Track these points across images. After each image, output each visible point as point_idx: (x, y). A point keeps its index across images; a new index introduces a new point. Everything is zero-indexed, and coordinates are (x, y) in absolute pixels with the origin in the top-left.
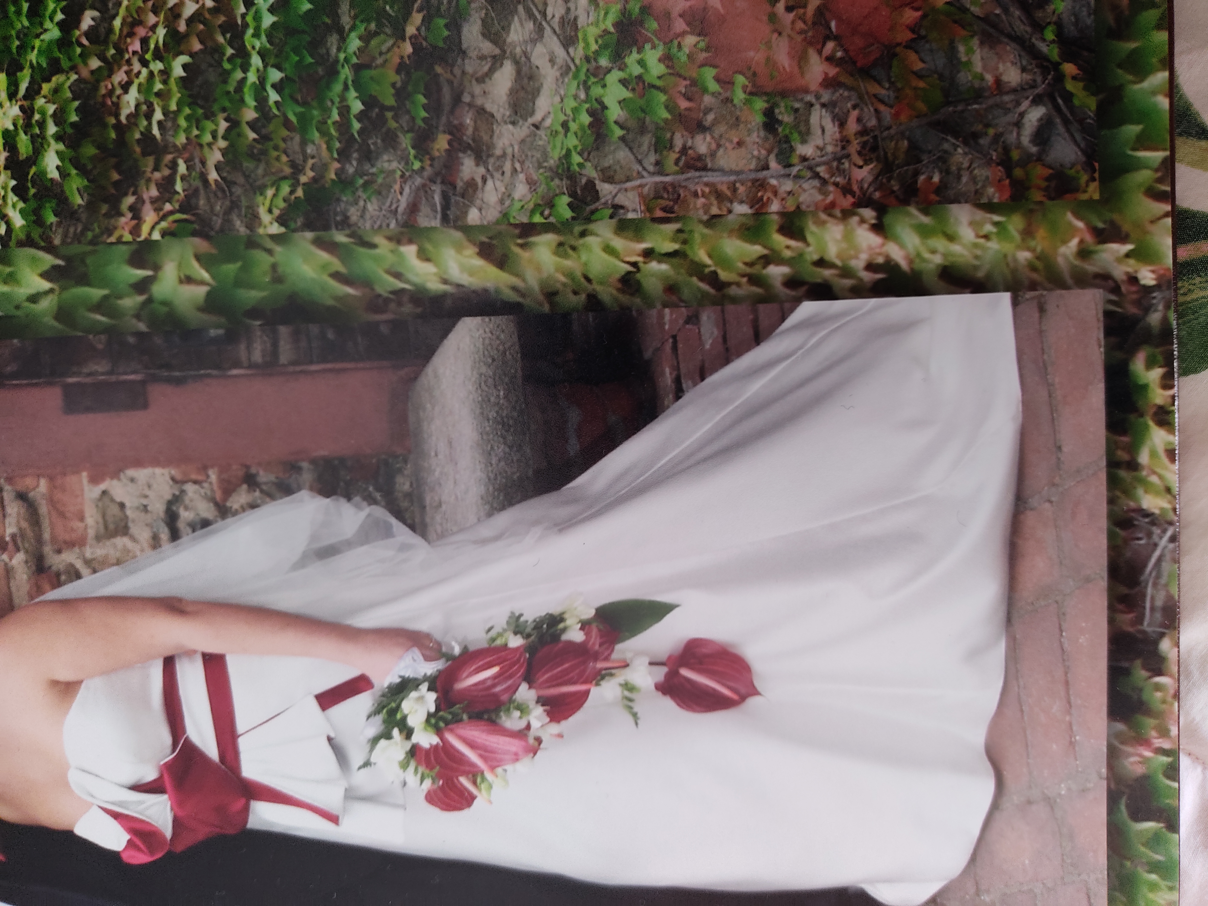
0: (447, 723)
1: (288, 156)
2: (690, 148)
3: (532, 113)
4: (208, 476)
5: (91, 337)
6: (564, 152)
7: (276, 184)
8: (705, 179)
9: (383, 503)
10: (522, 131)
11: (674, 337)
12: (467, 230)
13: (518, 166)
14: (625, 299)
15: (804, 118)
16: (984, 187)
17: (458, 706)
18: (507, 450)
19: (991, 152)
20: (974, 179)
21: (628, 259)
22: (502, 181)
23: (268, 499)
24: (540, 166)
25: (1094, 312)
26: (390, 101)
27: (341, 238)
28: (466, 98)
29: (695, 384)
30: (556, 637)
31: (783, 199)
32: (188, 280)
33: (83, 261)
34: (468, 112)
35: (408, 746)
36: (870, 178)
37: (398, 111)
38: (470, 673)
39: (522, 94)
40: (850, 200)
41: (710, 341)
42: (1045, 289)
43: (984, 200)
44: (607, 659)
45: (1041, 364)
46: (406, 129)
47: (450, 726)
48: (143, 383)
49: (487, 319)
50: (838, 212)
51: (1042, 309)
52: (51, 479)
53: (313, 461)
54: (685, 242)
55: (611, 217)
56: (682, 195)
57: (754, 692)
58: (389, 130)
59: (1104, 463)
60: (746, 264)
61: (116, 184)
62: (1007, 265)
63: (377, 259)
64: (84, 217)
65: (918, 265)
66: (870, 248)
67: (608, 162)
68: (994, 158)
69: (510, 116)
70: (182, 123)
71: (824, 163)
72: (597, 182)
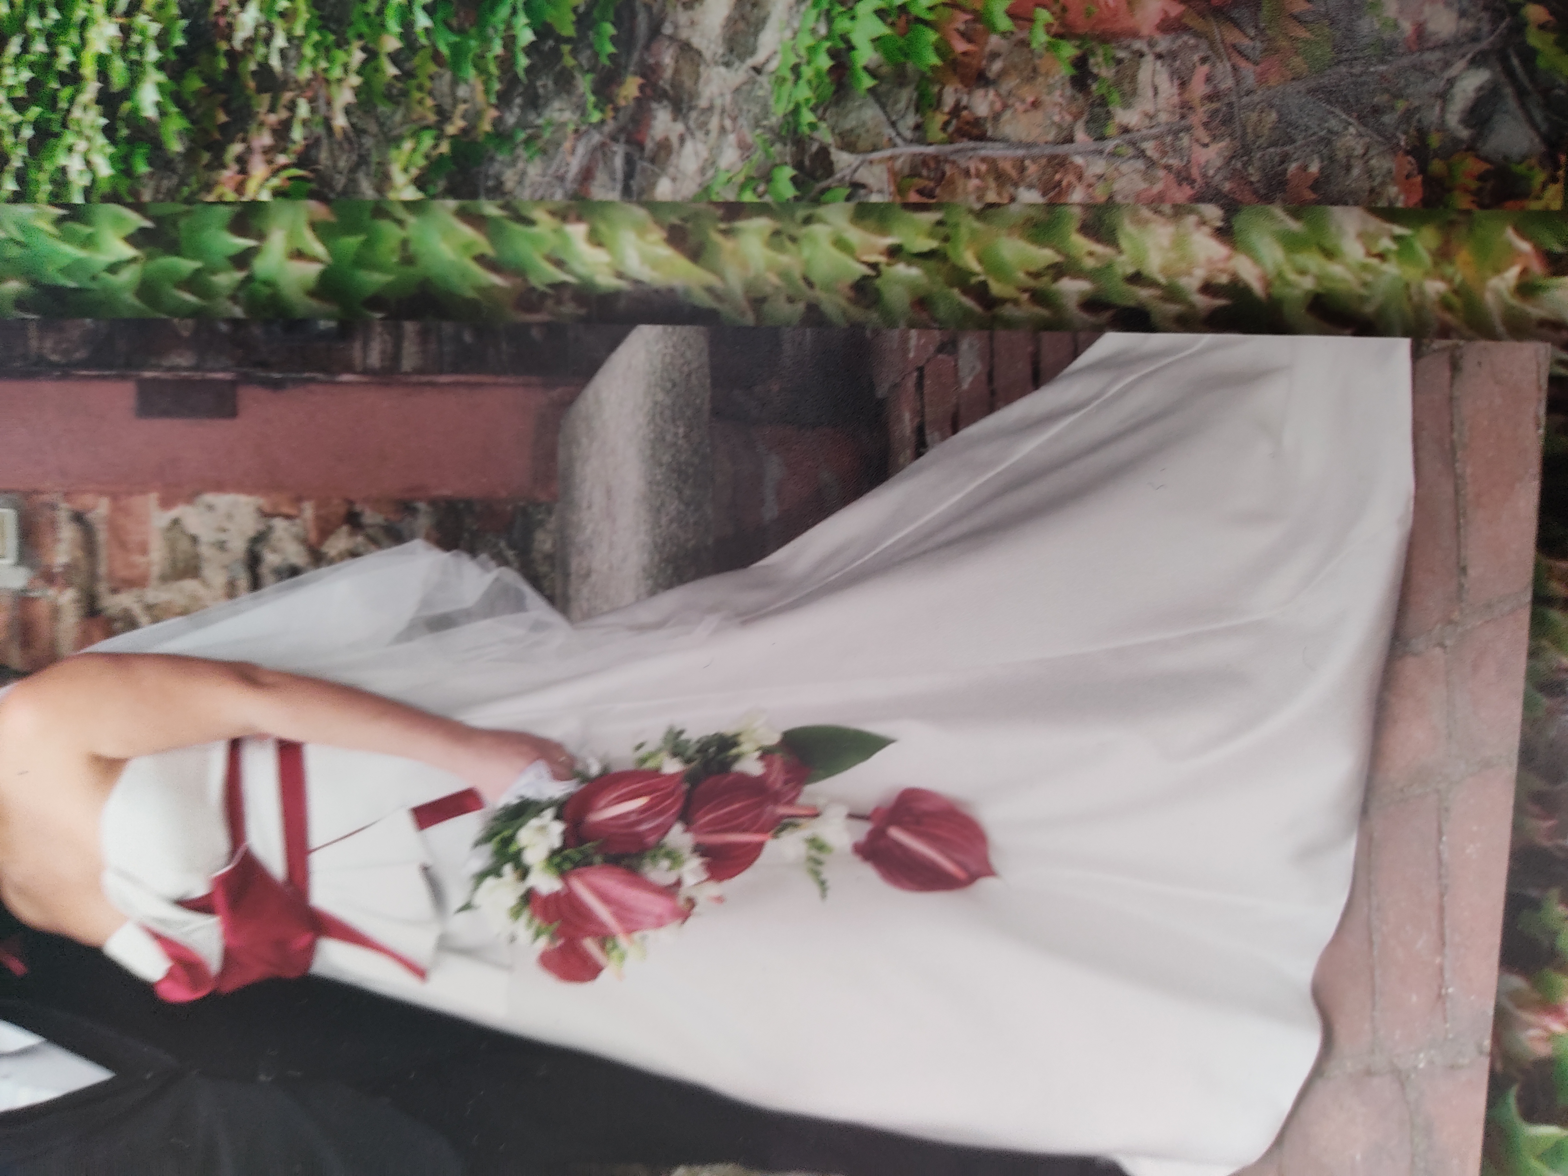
0: (576, 865)
1: (435, 99)
2: (965, 108)
3: (752, 52)
4: (301, 510)
5: (176, 321)
6: (791, 107)
7: (416, 135)
8: (983, 153)
9: (516, 565)
10: (739, 74)
11: (921, 370)
12: (654, 207)
13: (728, 123)
14: (856, 313)
15: (1129, 72)
16: (1383, 184)
17: (589, 845)
18: (682, 507)
19: (1399, 134)
20: (1369, 173)
21: (867, 258)
22: (705, 142)
23: (372, 547)
24: (757, 124)
25: (1534, 376)
26: (568, 30)
27: (491, 209)
28: (668, 29)
29: (944, 438)
30: (725, 766)
31: (1090, 186)
32: (299, 255)
33: (174, 224)
34: (668, 47)
35: (522, 888)
36: (1219, 162)
37: (578, 43)
38: (609, 802)
39: (742, 26)
40: (1188, 191)
41: (970, 379)
42: (1462, 337)
43: (1382, 203)
44: (791, 803)
45: (1447, 446)
46: (586, 67)
47: (578, 870)
48: (233, 384)
49: (670, 329)
50: (1167, 208)
51: (1455, 367)
52: (115, 497)
53: (433, 502)
54: (946, 239)
55: (848, 199)
56: (948, 173)
57: (988, 871)
58: (564, 68)
59: (1528, 597)
60: (1029, 274)
61: (223, 128)
62: (1410, 298)
63: (536, 241)
64: (181, 167)
65: (1278, 290)
66: (1210, 261)
67: (850, 123)
68: (1402, 143)
69: (723, 55)
70: (308, 51)
71: (1156, 137)
72: (833, 150)
